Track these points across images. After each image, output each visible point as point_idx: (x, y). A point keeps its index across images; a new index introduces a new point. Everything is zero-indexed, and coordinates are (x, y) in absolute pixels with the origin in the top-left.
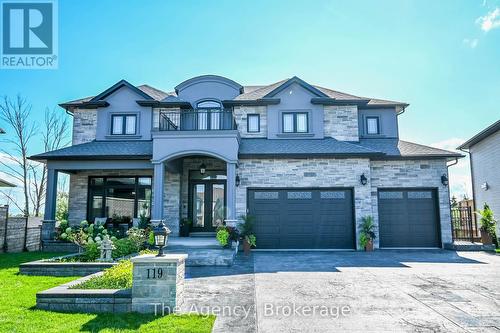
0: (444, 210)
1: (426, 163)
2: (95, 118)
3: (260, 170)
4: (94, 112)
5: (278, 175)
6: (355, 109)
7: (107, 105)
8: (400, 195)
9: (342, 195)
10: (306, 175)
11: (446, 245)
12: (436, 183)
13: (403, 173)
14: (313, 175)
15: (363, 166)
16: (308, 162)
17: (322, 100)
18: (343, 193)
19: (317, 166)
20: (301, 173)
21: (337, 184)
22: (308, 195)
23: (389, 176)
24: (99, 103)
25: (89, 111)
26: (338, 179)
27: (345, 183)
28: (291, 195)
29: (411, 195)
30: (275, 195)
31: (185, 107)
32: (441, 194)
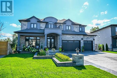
0: (94, 45)
1: (91, 36)
2: (27, 24)
3: (64, 37)
4: (26, 22)
5: (68, 38)
6: (79, 26)
7: (30, 21)
8: (87, 42)
9: (78, 42)
10: (72, 38)
11: (94, 50)
12: (92, 40)
13: (88, 38)
14: (74, 38)
15: (82, 37)
16: (73, 35)
17: (73, 24)
18: (78, 41)
19: (74, 36)
20: (71, 37)
21: (78, 40)
22: (72, 42)
23: (85, 38)
24: (28, 20)
25: (25, 22)
26: (78, 39)
27: (79, 39)
28: (69, 42)
29: (88, 42)
30: (66, 42)
31: (47, 23)
32: (93, 42)
